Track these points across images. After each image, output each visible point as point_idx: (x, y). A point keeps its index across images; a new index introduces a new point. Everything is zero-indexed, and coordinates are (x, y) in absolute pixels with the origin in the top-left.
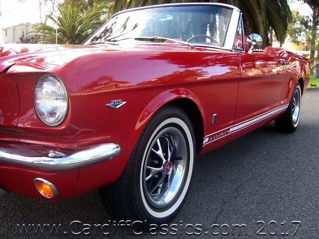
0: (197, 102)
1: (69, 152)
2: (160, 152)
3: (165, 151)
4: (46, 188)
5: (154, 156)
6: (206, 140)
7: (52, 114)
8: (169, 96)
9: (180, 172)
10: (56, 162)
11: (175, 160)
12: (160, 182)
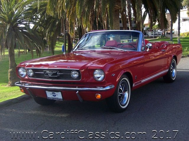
0: (131, 74)
1: (104, 87)
2: (121, 89)
3: (122, 88)
4: (99, 96)
5: (120, 90)
6: (134, 85)
7: (99, 78)
8: (123, 72)
9: (127, 95)
10: (101, 89)
11: (125, 91)
12: (123, 96)
